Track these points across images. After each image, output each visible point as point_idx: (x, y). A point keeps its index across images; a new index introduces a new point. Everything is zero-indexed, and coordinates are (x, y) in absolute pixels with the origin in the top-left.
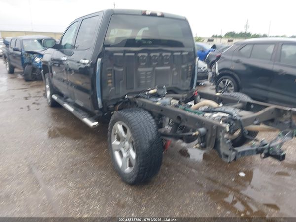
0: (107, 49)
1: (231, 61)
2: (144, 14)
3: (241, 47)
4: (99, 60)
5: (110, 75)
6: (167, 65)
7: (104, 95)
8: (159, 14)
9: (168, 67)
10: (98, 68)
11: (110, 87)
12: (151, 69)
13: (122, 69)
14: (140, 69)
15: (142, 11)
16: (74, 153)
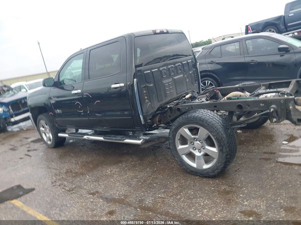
0: (138, 69)
1: (206, 63)
2: (155, 33)
3: (210, 51)
4: (135, 80)
5: (145, 92)
6: (180, 74)
7: (144, 111)
8: (165, 31)
9: (182, 75)
10: (136, 88)
11: (147, 103)
12: (171, 80)
13: (152, 85)
14: (164, 82)
15: (153, 31)
16: (130, 174)
